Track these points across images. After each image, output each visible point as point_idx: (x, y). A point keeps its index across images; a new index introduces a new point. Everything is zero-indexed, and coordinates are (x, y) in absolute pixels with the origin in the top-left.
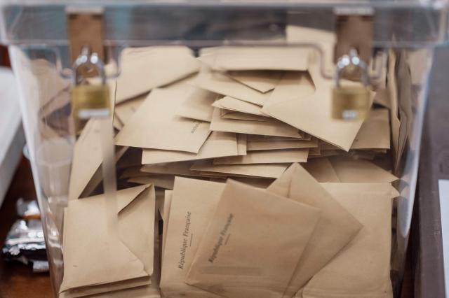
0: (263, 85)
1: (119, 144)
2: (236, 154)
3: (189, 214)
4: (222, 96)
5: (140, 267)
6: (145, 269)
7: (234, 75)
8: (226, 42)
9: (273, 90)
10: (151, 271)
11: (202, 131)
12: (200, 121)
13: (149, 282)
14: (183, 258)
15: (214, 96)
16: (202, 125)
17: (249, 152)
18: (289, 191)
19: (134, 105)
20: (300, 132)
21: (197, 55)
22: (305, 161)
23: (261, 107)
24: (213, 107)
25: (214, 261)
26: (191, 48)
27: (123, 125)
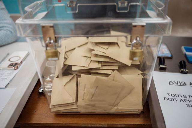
0: (106, 47)
1: (66, 64)
2: (98, 67)
3: (85, 85)
4: (94, 50)
5: (72, 99)
6: (73, 100)
7: (97, 44)
8: (95, 35)
9: (108, 48)
10: (75, 100)
11: (89, 60)
12: (88, 57)
13: (74, 104)
14: (84, 97)
15: (92, 50)
16: (89, 58)
17: (102, 66)
18: (114, 79)
19: (71, 52)
20: (116, 60)
21: (88, 39)
22: (118, 69)
23: (105, 53)
24: (92, 54)
25: (93, 99)
26: (86, 37)
27: (68, 57)
